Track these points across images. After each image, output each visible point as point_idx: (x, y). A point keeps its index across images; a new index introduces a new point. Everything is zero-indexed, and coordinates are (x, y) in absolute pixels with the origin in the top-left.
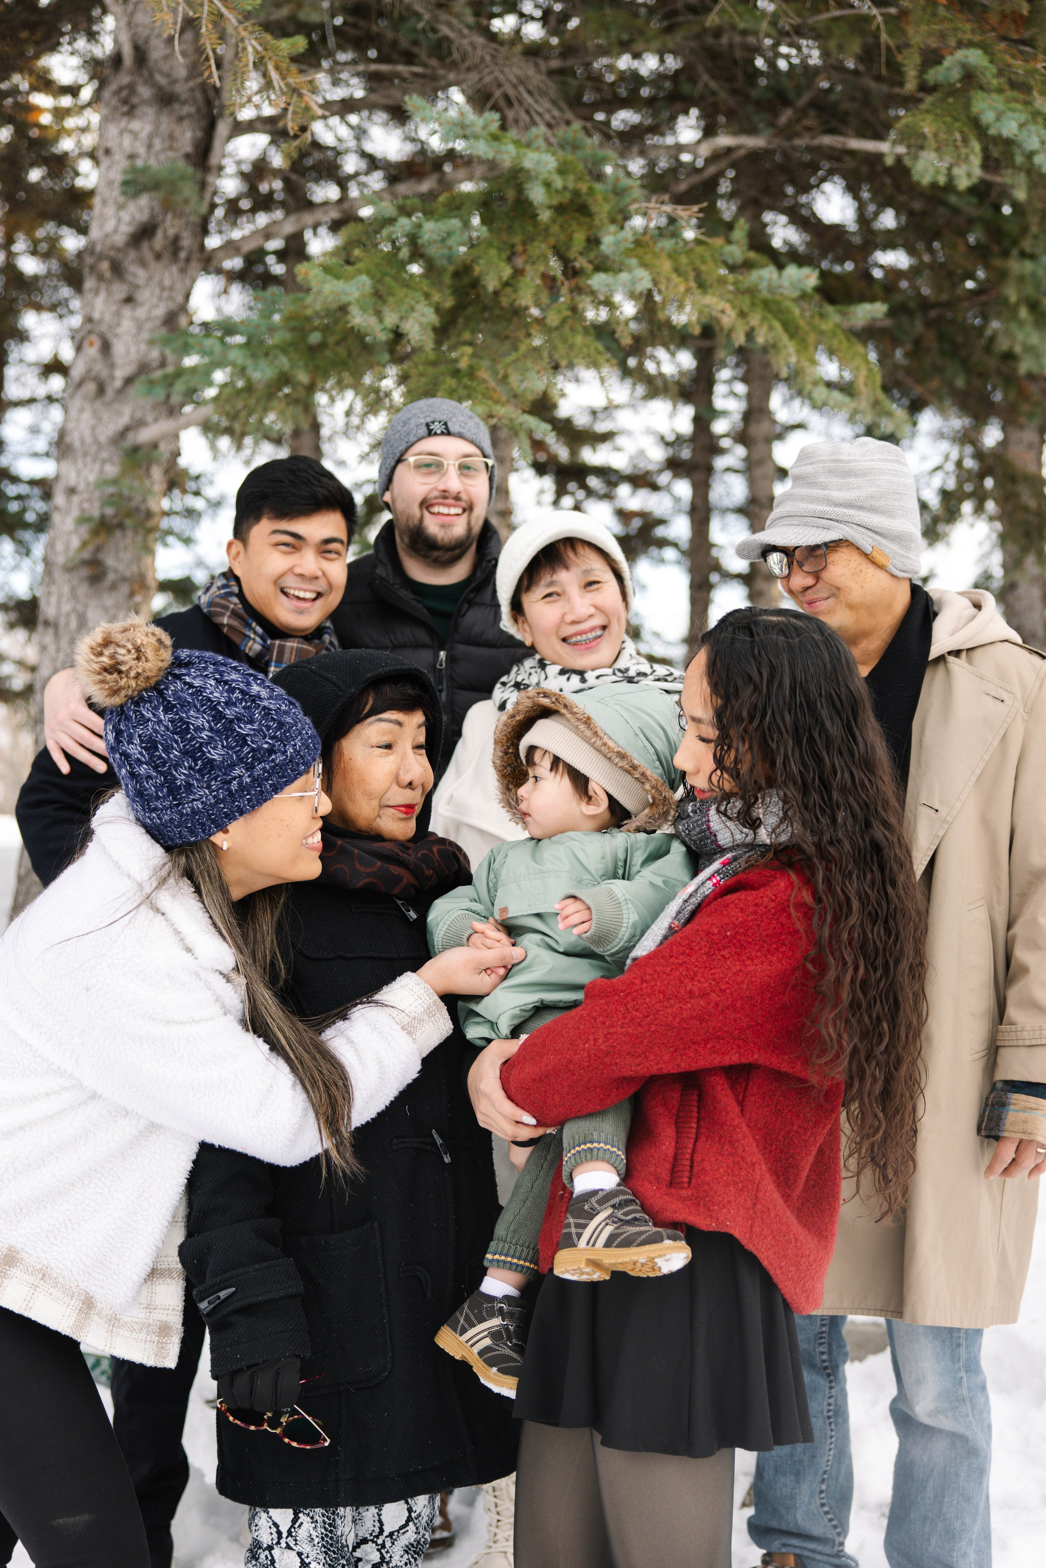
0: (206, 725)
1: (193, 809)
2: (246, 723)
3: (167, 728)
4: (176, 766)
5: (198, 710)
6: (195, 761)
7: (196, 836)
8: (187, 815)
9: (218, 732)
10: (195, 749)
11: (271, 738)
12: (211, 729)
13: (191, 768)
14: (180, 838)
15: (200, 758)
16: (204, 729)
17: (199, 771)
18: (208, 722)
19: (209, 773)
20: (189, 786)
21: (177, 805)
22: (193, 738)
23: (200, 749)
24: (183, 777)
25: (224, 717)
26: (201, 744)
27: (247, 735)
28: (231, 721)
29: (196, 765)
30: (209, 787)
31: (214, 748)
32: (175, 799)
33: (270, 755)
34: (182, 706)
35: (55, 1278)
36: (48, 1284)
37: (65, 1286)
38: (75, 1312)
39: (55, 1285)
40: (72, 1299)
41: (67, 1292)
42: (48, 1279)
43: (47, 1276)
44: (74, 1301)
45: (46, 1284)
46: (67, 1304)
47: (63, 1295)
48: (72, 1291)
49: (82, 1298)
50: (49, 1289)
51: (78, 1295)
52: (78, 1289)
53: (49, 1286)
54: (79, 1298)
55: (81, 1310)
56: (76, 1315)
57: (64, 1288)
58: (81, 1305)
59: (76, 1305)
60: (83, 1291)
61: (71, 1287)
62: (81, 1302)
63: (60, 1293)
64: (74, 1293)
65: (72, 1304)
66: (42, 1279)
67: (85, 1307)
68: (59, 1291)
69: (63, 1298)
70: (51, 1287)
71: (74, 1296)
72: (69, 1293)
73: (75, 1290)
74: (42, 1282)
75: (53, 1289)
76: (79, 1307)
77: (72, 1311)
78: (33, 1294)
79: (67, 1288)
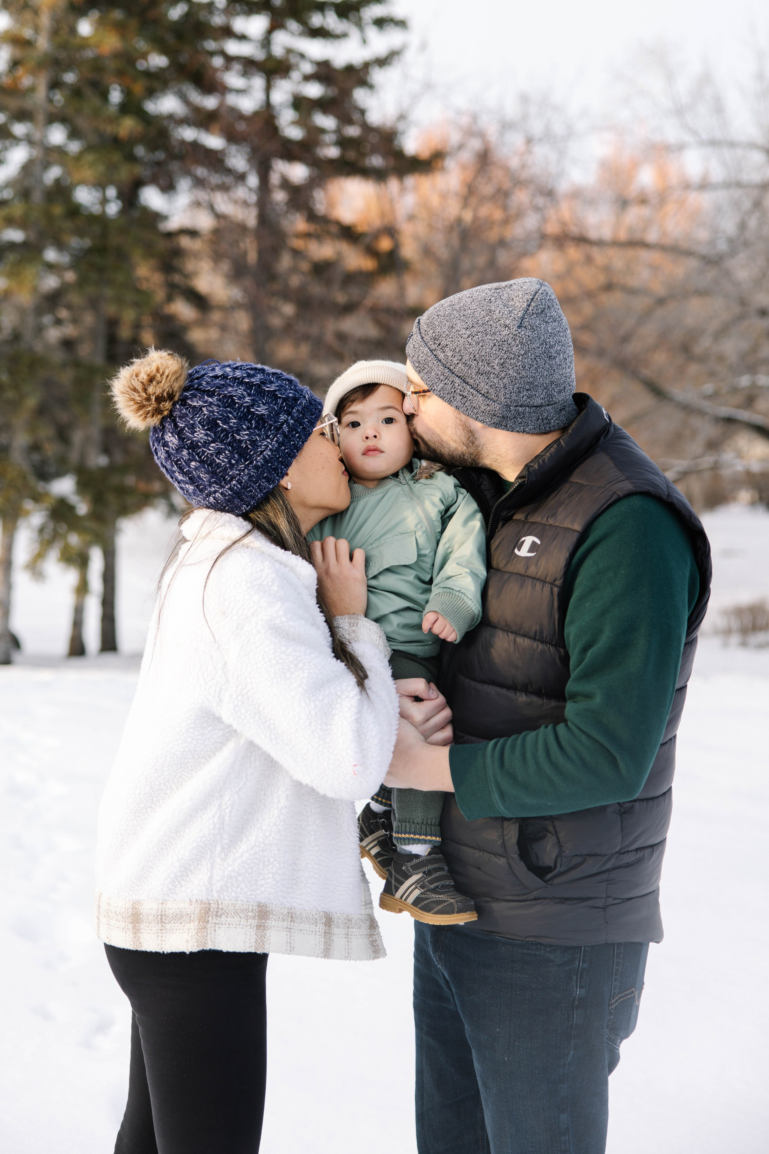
1: (264, 458)
4: (238, 431)
6: (250, 422)
8: (262, 466)
15: (252, 418)
17: (256, 428)
19: (263, 427)
21: (251, 463)
23: (249, 412)
29: (252, 424)
31: (259, 407)
33: (296, 402)
35: (300, 915)
36: (297, 923)
37: (309, 917)
38: (322, 937)
39: (301, 920)
40: (316, 926)
41: (312, 922)
42: (296, 919)
43: (294, 917)
44: (318, 927)
45: (295, 924)
46: (314, 932)
47: (309, 926)
48: (315, 918)
49: (324, 920)
50: (298, 926)
51: (320, 920)
52: (318, 913)
53: (298, 924)
54: (322, 922)
55: (325, 932)
56: (323, 938)
57: (308, 919)
58: (324, 928)
59: (321, 930)
60: (322, 913)
61: (313, 915)
62: (324, 924)
63: (307, 925)
64: (316, 920)
65: (317, 930)
66: (291, 922)
67: (327, 927)
68: (305, 925)
69: (310, 928)
70: (299, 924)
71: (317, 922)
72: (313, 922)
73: (317, 917)
74: (292, 924)
75: (301, 925)
76: (323, 931)
77: (320, 937)
78: (291, 936)
79: (311, 918)
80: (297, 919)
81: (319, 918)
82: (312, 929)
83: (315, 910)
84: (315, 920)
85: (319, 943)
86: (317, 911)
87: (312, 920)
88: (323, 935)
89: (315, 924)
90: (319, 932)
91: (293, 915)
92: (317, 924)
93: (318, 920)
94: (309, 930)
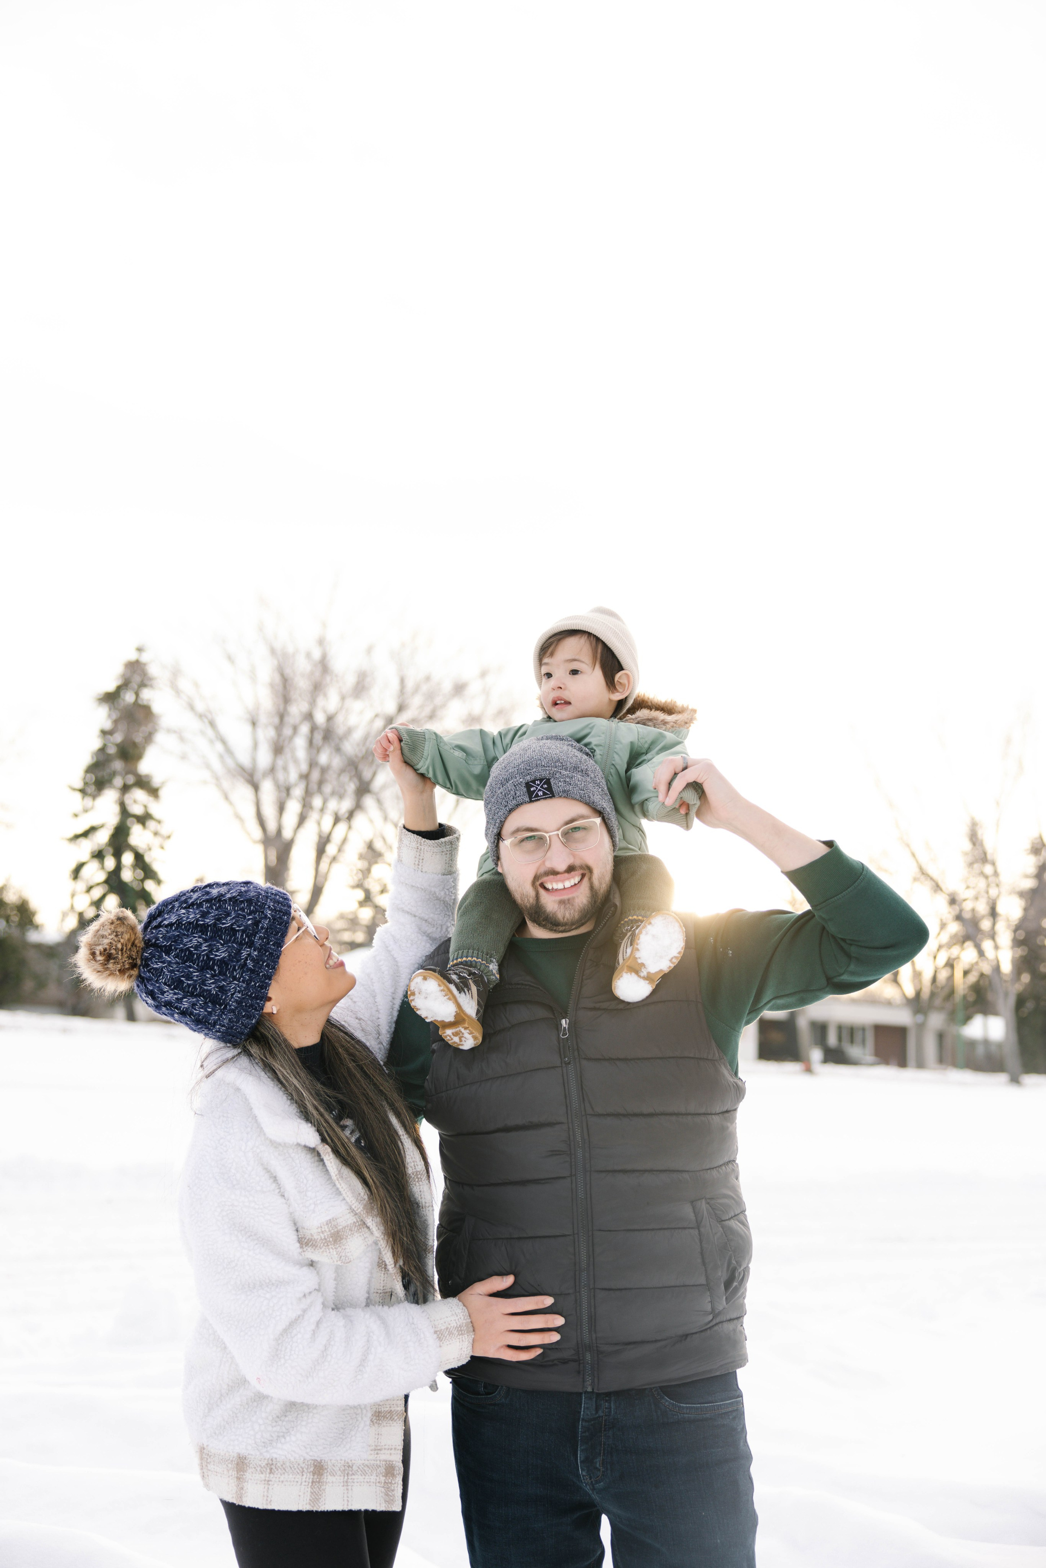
0: (200, 940)
1: (236, 1001)
2: (225, 918)
3: (177, 963)
4: (204, 983)
5: (188, 936)
6: (212, 969)
7: (254, 1017)
8: (236, 1008)
9: (211, 938)
10: (206, 961)
11: (249, 914)
12: (206, 940)
13: (213, 976)
14: (246, 1027)
15: (214, 964)
16: (201, 944)
17: (220, 973)
18: (200, 937)
19: (227, 969)
20: (222, 989)
21: (225, 1008)
22: (199, 956)
23: (209, 959)
24: (213, 986)
25: (208, 926)
26: (207, 955)
27: (232, 925)
28: (215, 924)
29: (215, 971)
30: (235, 978)
31: (218, 950)
32: (220, 1005)
33: (258, 926)
34: (175, 942)
35: (282, 1466)
36: (277, 1474)
37: (293, 1467)
38: (309, 1487)
39: (284, 1471)
40: (303, 1475)
41: (297, 1471)
42: (275, 1470)
43: (274, 1468)
44: (305, 1477)
45: (276, 1476)
46: (299, 1483)
47: (294, 1476)
48: (301, 1467)
49: (312, 1469)
50: (279, 1478)
51: (307, 1469)
52: (306, 1462)
53: (279, 1475)
54: (309, 1471)
55: (313, 1482)
56: (310, 1489)
57: (293, 1469)
58: (312, 1477)
59: (307, 1480)
60: (311, 1461)
61: (299, 1464)
62: (311, 1474)
63: (291, 1476)
64: (303, 1469)
65: (304, 1480)
66: (271, 1472)
67: (316, 1477)
68: (289, 1475)
69: (295, 1478)
70: (281, 1475)
71: (303, 1471)
72: (299, 1471)
73: (303, 1465)
74: (272, 1476)
75: (283, 1476)
76: (311, 1480)
77: (306, 1487)
78: (268, 1488)
79: (296, 1467)
80: (278, 1470)
81: (306, 1466)
82: (297, 1480)
83: (302, 1459)
84: (301, 1469)
85: (304, 1493)
86: (304, 1459)
87: (297, 1470)
88: (310, 1484)
89: (301, 1474)
90: (305, 1482)
91: (273, 1467)
92: (304, 1473)
93: (305, 1469)
94: (294, 1481)
